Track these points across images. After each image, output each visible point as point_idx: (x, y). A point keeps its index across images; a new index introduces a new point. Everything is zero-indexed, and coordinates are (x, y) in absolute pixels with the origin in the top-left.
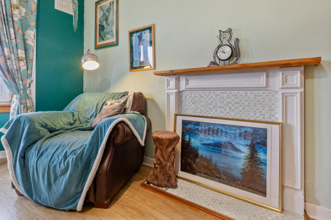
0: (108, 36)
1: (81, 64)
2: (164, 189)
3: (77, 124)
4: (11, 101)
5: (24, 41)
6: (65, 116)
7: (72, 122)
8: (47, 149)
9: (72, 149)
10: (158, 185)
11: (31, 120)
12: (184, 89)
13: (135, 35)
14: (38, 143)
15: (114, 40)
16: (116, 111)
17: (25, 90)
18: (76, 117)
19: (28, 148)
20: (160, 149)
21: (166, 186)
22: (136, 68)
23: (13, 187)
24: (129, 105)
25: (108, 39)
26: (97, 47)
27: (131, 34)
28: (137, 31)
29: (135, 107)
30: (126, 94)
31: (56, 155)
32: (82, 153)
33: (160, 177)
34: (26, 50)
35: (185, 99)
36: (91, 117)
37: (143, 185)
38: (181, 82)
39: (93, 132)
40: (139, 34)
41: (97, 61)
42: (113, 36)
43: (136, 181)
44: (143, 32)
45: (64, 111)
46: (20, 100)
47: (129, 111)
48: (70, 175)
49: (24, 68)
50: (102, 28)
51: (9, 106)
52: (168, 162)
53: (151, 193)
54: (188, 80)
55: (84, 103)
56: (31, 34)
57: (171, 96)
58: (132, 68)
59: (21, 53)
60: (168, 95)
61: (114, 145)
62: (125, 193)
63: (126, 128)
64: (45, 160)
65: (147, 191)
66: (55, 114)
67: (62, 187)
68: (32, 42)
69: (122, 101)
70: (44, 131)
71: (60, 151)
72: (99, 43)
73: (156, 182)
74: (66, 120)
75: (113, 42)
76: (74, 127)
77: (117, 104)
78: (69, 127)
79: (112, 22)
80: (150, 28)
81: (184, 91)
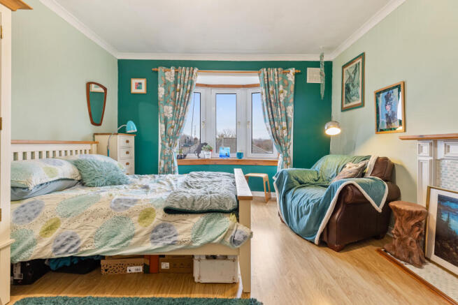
0: (354, 98)
1: (324, 130)
2: (402, 262)
3: (321, 181)
4: (278, 158)
5: (286, 114)
6: (311, 173)
7: (317, 179)
8: (297, 195)
9: (312, 199)
10: (395, 256)
11: (289, 174)
12: (442, 157)
13: (381, 95)
14: (292, 190)
15: (360, 101)
16: (352, 174)
17: (286, 151)
18: (319, 176)
19: (287, 192)
20: (399, 220)
21: (405, 261)
22: (382, 130)
23: (279, 215)
24: (369, 170)
25: (354, 101)
26: (343, 110)
27: (378, 94)
28: (384, 91)
29: (376, 172)
30: (368, 158)
31: (302, 201)
32: (319, 202)
33: (399, 249)
34: (287, 121)
35: (446, 170)
36: (332, 177)
37: (379, 251)
38: (438, 149)
39: (327, 189)
40: (386, 93)
41: (339, 127)
42: (359, 97)
43: (373, 245)
44: (391, 91)
45: (311, 169)
46: (283, 158)
47: (369, 176)
48: (310, 217)
49: (285, 135)
50: (348, 89)
51: (277, 162)
52: (410, 236)
53: (385, 260)
54: (449, 147)
55: (326, 164)
56: (290, 108)
57: (424, 164)
58: (379, 130)
59: (284, 124)
60: (421, 164)
61: (344, 202)
62: (358, 250)
63: (356, 191)
64: (295, 202)
65: (381, 257)
66: (304, 171)
67: (306, 222)
68: (291, 115)
69: (360, 165)
70: (296, 183)
71: (304, 198)
72: (344, 106)
73: (393, 253)
74: (311, 177)
75: (359, 104)
76: (318, 183)
77: (355, 168)
78: (314, 182)
79: (358, 84)
80: (398, 87)
81: (443, 159)
